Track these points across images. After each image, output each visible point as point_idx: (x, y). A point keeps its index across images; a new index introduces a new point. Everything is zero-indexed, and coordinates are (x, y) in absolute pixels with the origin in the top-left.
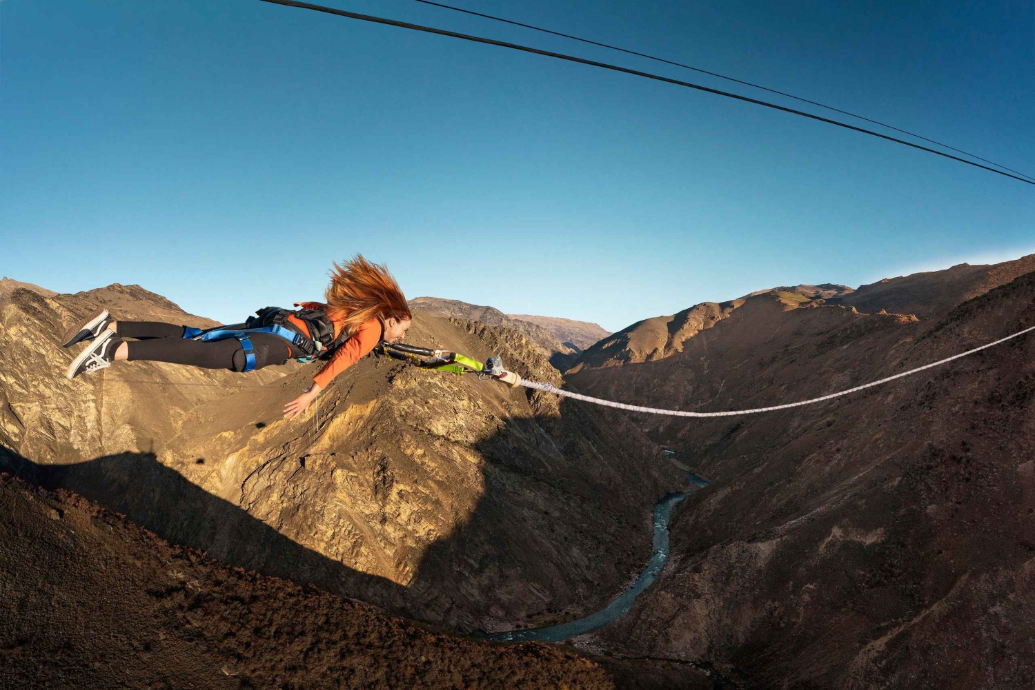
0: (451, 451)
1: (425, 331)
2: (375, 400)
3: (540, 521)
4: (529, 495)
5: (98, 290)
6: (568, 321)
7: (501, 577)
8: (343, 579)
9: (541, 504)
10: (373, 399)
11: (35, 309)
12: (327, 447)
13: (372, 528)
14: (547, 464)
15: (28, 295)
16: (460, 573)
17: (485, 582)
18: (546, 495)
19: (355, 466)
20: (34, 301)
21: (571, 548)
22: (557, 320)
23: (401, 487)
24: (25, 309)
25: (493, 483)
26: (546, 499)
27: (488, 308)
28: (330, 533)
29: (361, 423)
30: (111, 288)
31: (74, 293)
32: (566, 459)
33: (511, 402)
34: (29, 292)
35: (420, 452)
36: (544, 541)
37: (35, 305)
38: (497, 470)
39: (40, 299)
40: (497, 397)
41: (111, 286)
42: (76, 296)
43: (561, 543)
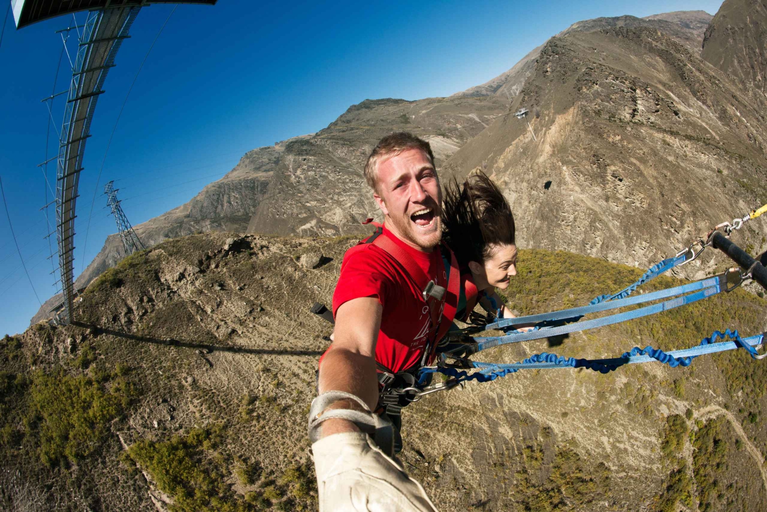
0: (640, 131)
1: (586, 46)
2: (573, 108)
3: (715, 179)
4: (704, 158)
5: (341, 116)
6: (684, 12)
7: (695, 230)
8: (589, 251)
9: (714, 166)
10: (570, 107)
11: (306, 150)
12: (550, 153)
13: (600, 206)
14: (710, 131)
15: (296, 144)
16: (668, 230)
17: (686, 237)
18: (715, 156)
19: (575, 161)
20: (302, 145)
21: (738, 200)
22: (677, 14)
23: (613, 168)
24: (299, 154)
25: (677, 152)
26: (716, 159)
27: (626, 17)
28: (572, 217)
29: (568, 128)
30: (350, 110)
31: (326, 127)
32: (723, 125)
33: (671, 84)
34: (296, 142)
35: (618, 138)
36: (720, 196)
37: (305, 148)
38: (677, 140)
39: (307, 142)
40: (660, 82)
41: (349, 109)
42: (329, 128)
43: (732, 197)
